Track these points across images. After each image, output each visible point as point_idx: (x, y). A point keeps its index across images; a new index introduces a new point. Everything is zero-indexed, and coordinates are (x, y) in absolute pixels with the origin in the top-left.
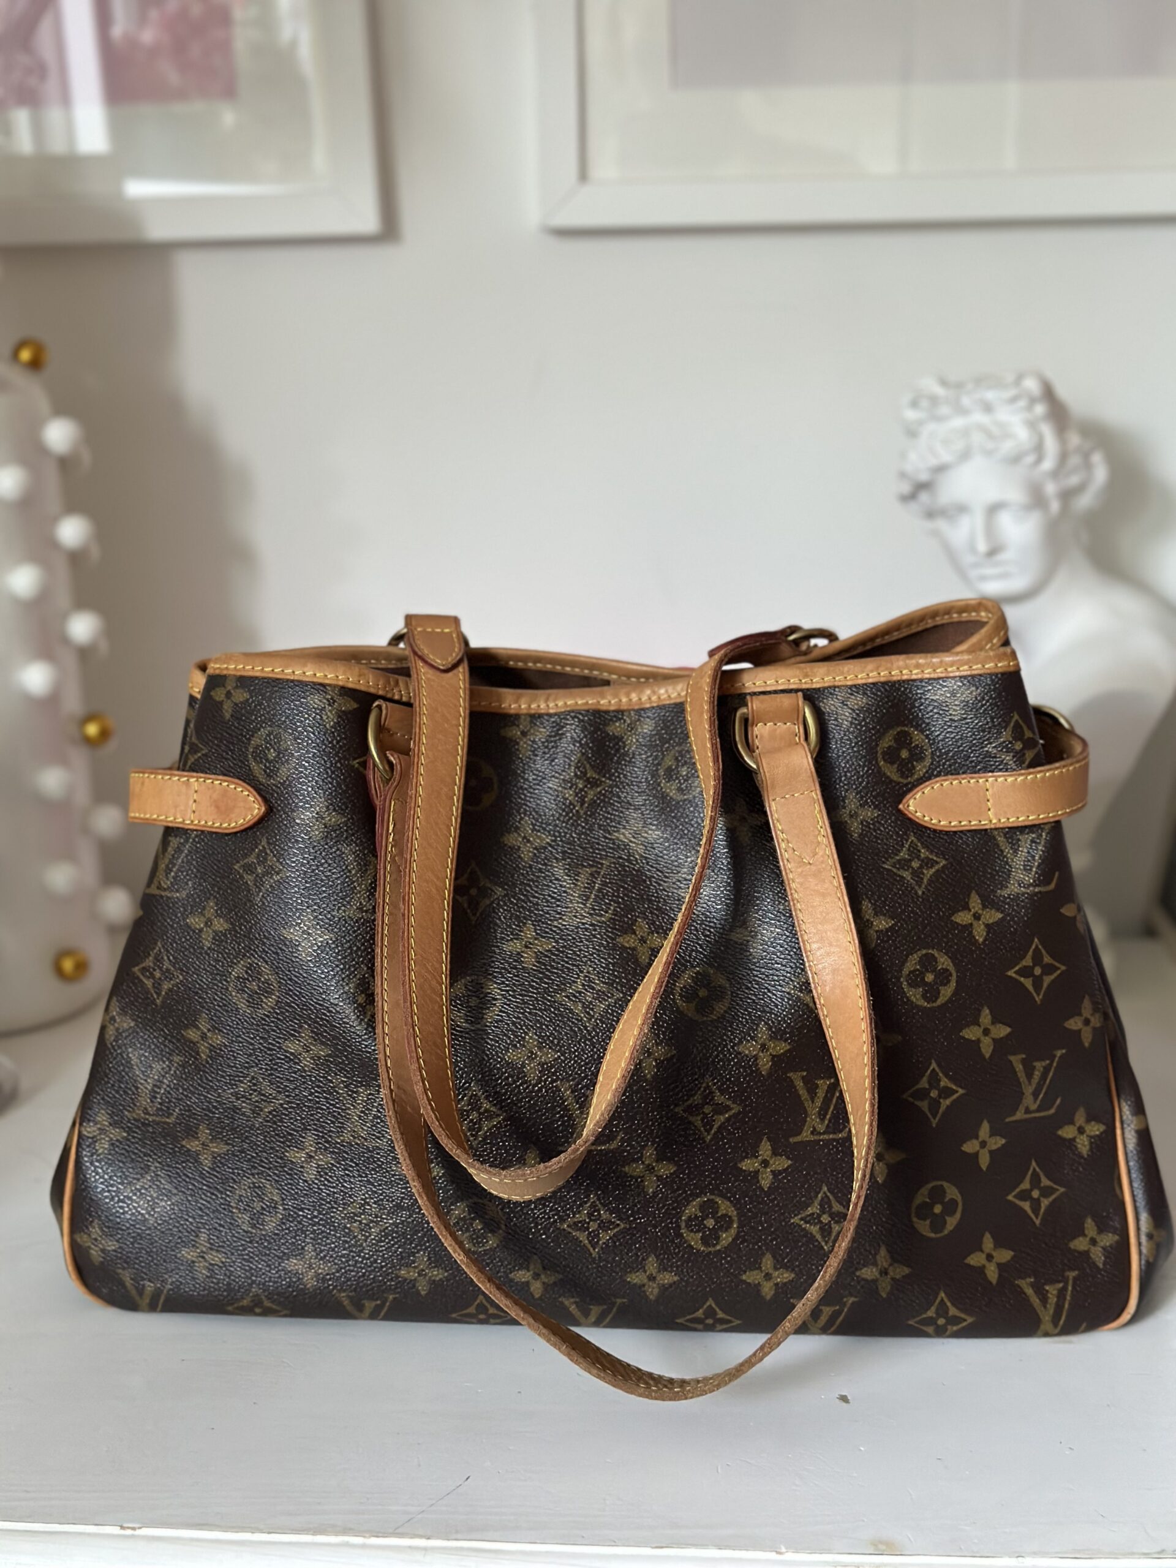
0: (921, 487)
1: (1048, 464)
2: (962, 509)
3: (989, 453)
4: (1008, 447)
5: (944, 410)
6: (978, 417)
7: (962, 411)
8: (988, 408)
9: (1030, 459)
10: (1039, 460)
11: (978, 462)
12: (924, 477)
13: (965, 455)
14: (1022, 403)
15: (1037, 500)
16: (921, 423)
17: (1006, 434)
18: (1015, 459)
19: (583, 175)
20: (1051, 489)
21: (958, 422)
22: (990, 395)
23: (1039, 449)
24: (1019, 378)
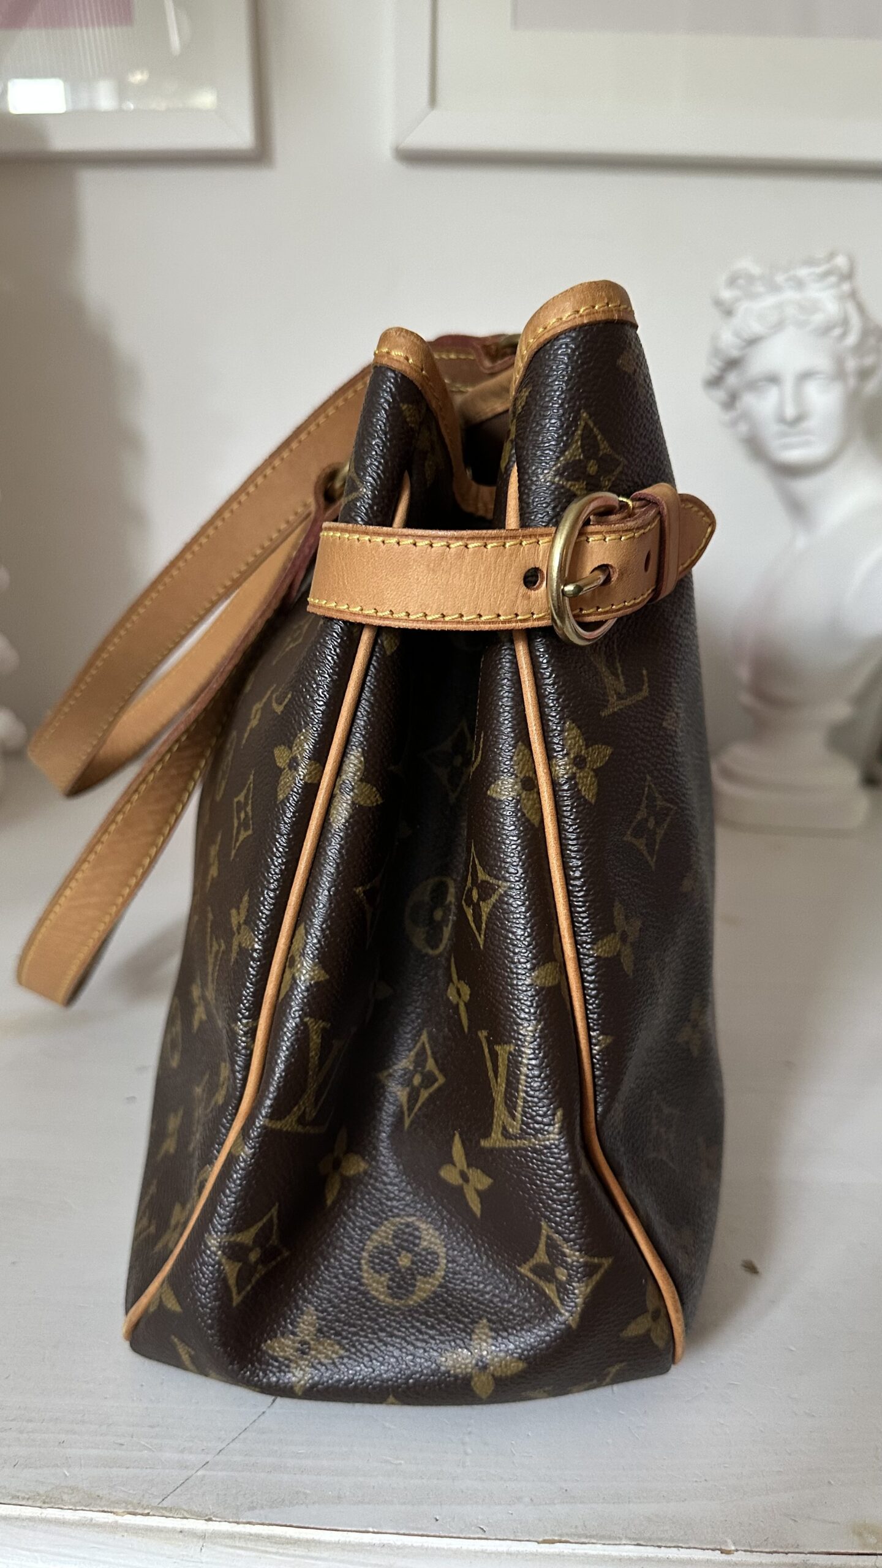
0: (733, 364)
1: (852, 339)
2: (773, 379)
3: (801, 325)
4: (818, 319)
5: (760, 288)
6: (790, 294)
7: (775, 288)
8: (800, 284)
9: (837, 332)
10: (844, 335)
11: (790, 333)
12: (735, 353)
13: (779, 326)
14: (833, 279)
15: (840, 374)
16: (737, 300)
17: (813, 307)
18: (825, 330)
19: (433, 101)
20: (851, 364)
21: (770, 300)
22: (803, 272)
23: (845, 322)
24: (832, 255)
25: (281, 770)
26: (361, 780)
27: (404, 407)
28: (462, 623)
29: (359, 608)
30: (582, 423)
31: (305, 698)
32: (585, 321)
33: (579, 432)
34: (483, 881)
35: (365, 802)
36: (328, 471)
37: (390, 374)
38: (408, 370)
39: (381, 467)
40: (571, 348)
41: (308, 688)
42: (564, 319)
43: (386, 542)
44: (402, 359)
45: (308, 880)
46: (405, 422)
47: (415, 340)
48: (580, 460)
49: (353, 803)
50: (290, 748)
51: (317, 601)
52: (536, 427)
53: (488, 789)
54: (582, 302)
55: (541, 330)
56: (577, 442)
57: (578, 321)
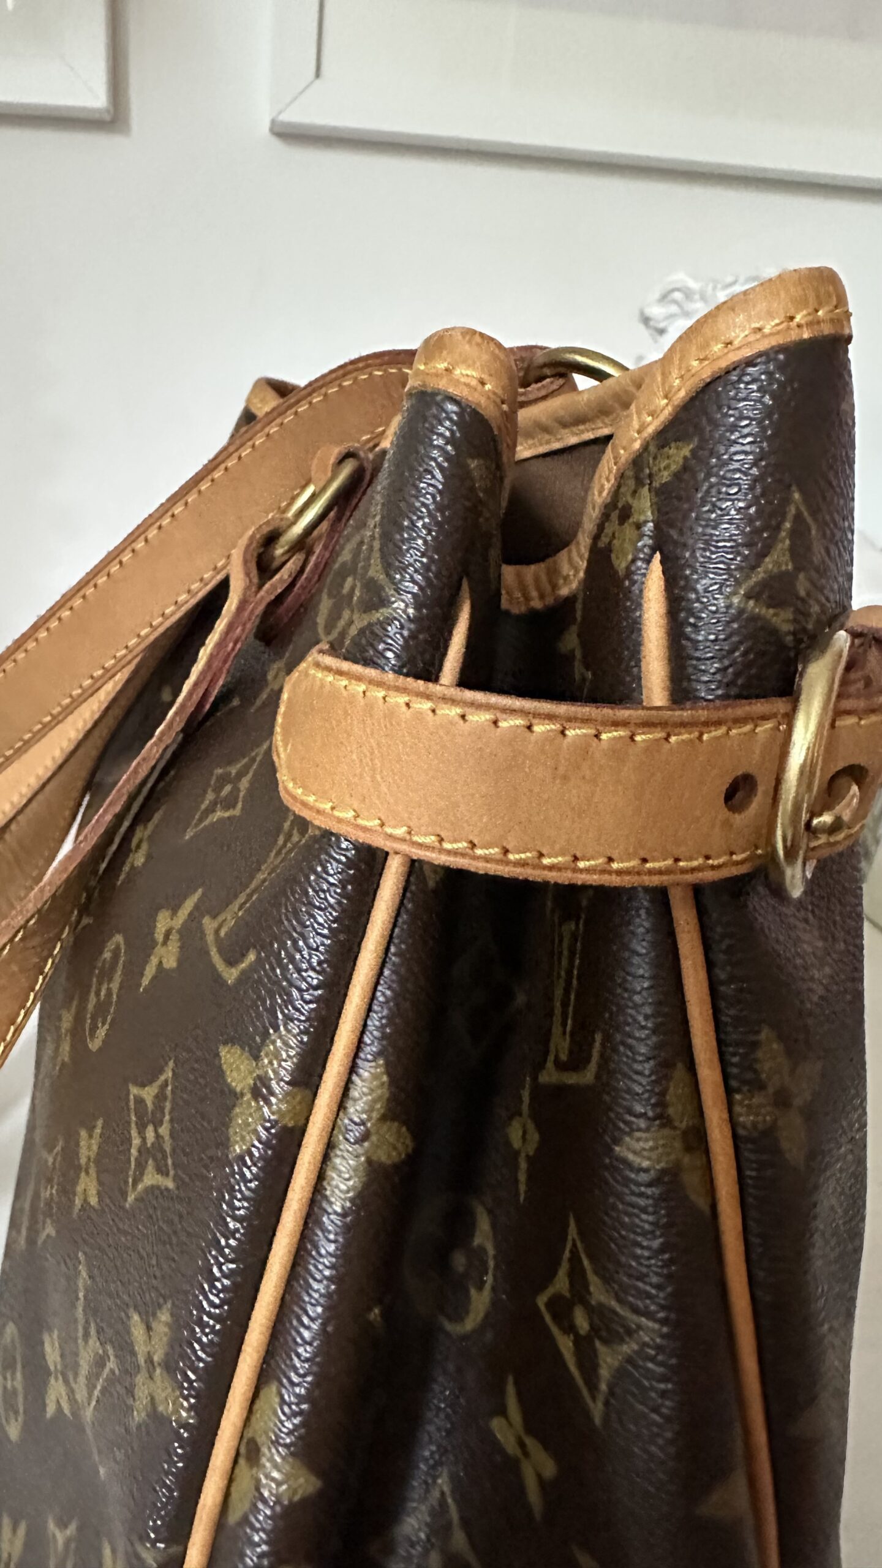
19: (318, 74)
25: (236, 1096)
26: (383, 1118)
27: (473, 464)
28: (610, 872)
29: (405, 829)
30: (792, 510)
31: (284, 969)
32: (806, 336)
33: (788, 525)
34: (601, 1305)
35: (389, 1156)
36: (266, 530)
37: (451, 407)
38: (483, 401)
39: (433, 568)
40: (778, 381)
41: (292, 950)
42: (767, 330)
43: (469, 717)
44: (474, 383)
45: (283, 1299)
46: (472, 489)
47: (497, 351)
48: (787, 572)
49: (369, 1161)
50: (257, 1058)
51: (300, 791)
52: (711, 511)
53: (617, 1141)
54: (801, 303)
55: (717, 348)
56: (783, 541)
57: (794, 336)
